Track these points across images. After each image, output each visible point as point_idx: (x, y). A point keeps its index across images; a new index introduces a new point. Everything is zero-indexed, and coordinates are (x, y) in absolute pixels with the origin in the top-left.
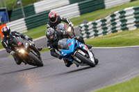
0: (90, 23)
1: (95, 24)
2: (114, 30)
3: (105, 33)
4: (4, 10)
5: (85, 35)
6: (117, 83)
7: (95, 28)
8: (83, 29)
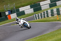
0: (37, 15)
1: (38, 15)
2: (44, 17)
3: (41, 18)
4: (9, 10)
5: (35, 19)
6: (45, 34)
7: (38, 16)
8: (35, 16)
